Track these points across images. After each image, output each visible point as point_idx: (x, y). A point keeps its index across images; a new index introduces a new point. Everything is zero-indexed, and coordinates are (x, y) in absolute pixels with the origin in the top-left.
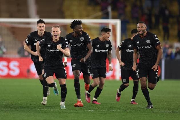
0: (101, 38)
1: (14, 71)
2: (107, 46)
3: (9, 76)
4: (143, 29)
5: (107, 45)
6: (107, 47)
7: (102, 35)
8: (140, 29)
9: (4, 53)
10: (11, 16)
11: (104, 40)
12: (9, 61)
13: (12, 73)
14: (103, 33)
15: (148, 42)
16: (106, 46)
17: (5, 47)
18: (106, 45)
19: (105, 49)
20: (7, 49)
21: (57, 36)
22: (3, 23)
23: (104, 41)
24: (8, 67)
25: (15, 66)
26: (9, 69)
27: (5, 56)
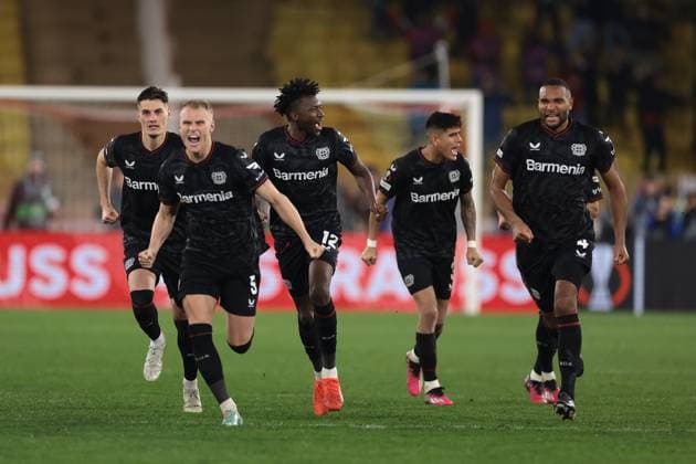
0: (428, 153)
1: (87, 280)
2: (454, 176)
3: (69, 299)
4: (561, 106)
5: (451, 174)
6: (453, 180)
7: (431, 142)
8: (550, 106)
9: (50, 216)
10: (78, 80)
11: (440, 159)
12: (69, 243)
13: (81, 289)
14: (432, 133)
15: (579, 150)
16: (451, 176)
17: (54, 193)
18: (448, 176)
19: (449, 187)
20: (62, 201)
21: (198, 139)
23: (438, 162)
24: (66, 266)
25: (92, 262)
26: (72, 274)
27: (54, 227)
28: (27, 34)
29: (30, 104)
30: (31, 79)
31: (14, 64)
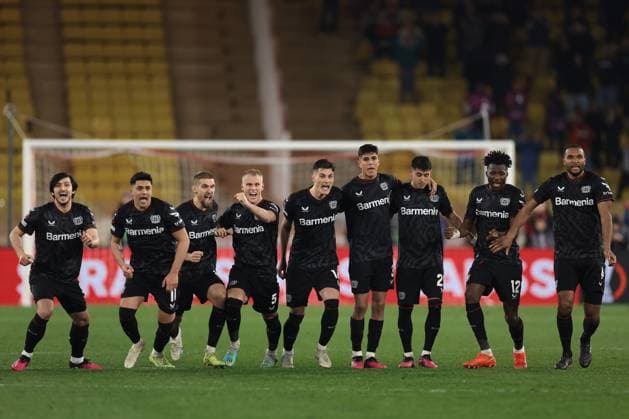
4: (580, 161)
10: (215, 135)
22: (194, 151)
28: (176, 101)
29: (180, 152)
30: (179, 135)
31: (168, 124)
